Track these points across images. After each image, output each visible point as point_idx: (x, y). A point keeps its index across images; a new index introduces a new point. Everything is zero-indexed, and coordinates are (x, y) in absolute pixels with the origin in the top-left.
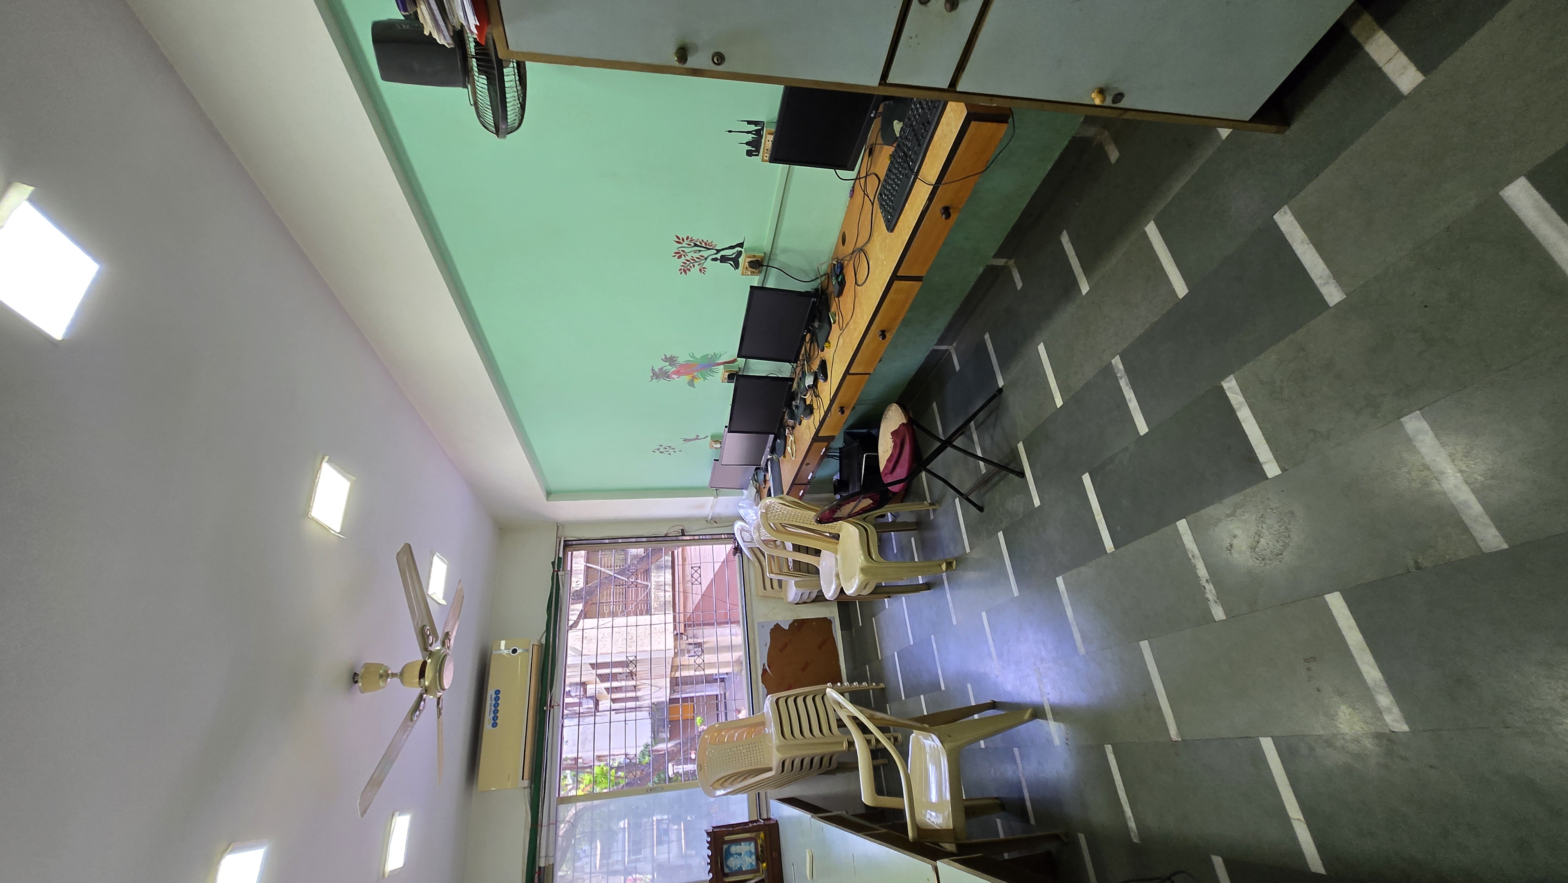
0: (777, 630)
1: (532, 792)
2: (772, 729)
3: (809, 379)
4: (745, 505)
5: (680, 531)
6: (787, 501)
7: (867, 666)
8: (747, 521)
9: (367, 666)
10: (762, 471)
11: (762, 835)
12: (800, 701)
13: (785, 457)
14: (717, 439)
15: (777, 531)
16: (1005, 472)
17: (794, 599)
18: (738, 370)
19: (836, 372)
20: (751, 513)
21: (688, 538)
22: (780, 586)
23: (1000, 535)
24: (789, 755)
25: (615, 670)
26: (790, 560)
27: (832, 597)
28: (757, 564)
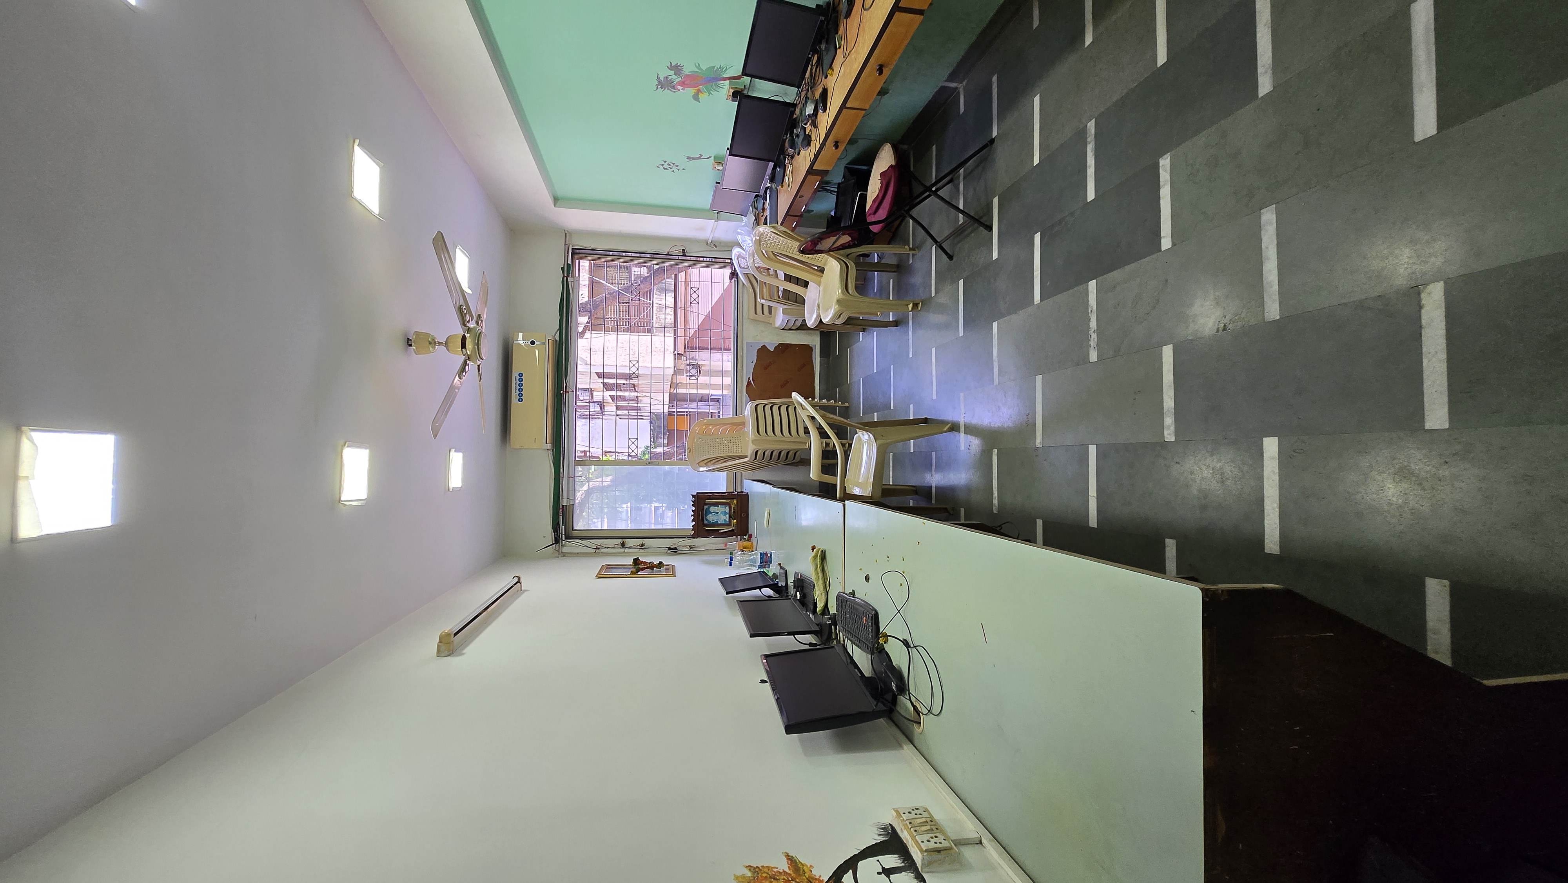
0: (763, 350)
1: (554, 453)
2: (750, 428)
3: (810, 108)
4: (743, 232)
5: (682, 251)
6: (779, 231)
7: (838, 389)
8: (744, 248)
9: (417, 333)
10: (761, 199)
11: (735, 501)
12: (775, 408)
13: (782, 186)
14: (719, 161)
15: (769, 258)
16: (976, 225)
17: (781, 325)
18: (743, 88)
19: (835, 103)
20: (748, 240)
21: (689, 258)
22: (770, 313)
23: (961, 282)
24: (761, 447)
25: (619, 381)
26: (781, 289)
27: (813, 324)
28: (751, 290)
